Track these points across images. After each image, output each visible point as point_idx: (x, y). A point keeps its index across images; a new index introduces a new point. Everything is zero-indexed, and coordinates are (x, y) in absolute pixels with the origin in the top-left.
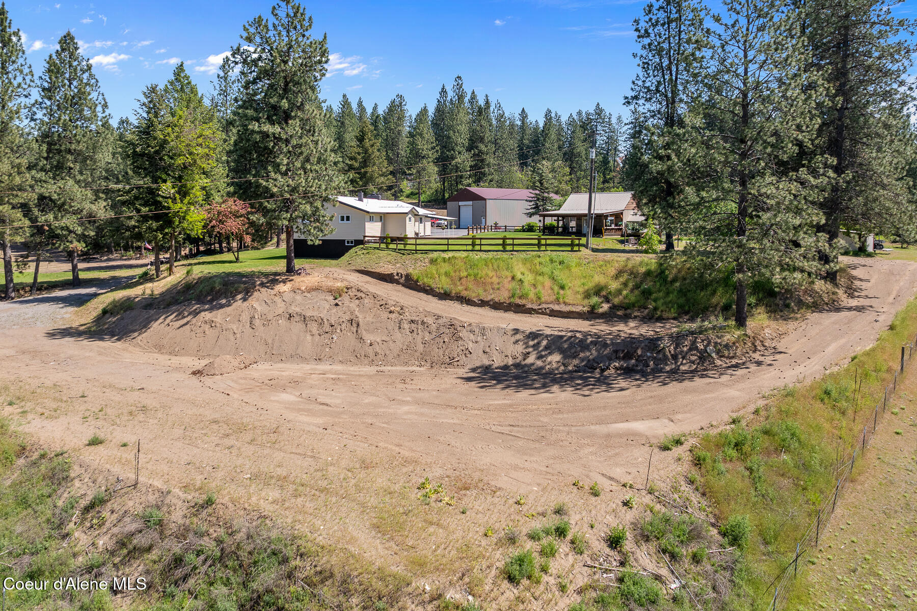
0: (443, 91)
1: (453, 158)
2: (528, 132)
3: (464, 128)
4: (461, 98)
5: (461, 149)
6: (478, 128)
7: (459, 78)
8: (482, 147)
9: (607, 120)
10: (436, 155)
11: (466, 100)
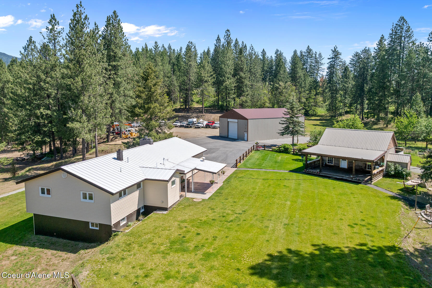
0: (218, 39)
1: (224, 81)
2: (266, 62)
3: (230, 63)
4: (229, 43)
5: (229, 76)
6: (240, 62)
7: (228, 30)
8: (242, 74)
9: (314, 56)
10: (213, 80)
11: (232, 45)
